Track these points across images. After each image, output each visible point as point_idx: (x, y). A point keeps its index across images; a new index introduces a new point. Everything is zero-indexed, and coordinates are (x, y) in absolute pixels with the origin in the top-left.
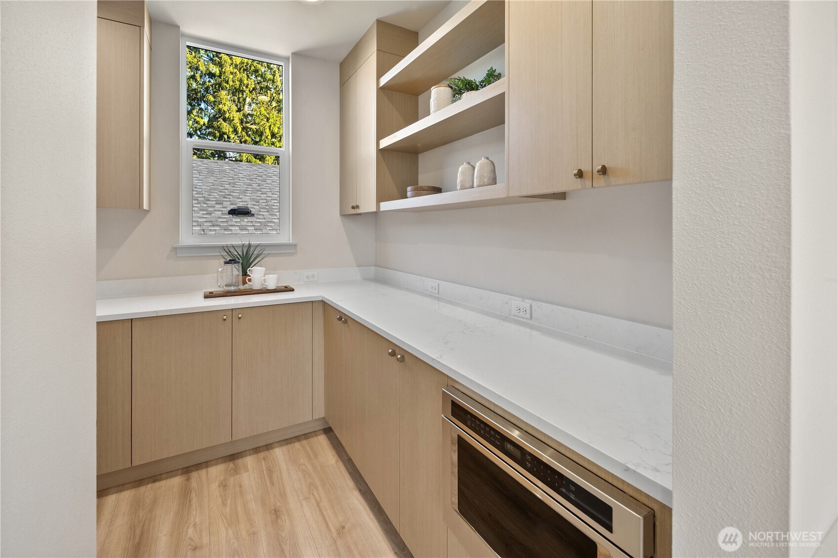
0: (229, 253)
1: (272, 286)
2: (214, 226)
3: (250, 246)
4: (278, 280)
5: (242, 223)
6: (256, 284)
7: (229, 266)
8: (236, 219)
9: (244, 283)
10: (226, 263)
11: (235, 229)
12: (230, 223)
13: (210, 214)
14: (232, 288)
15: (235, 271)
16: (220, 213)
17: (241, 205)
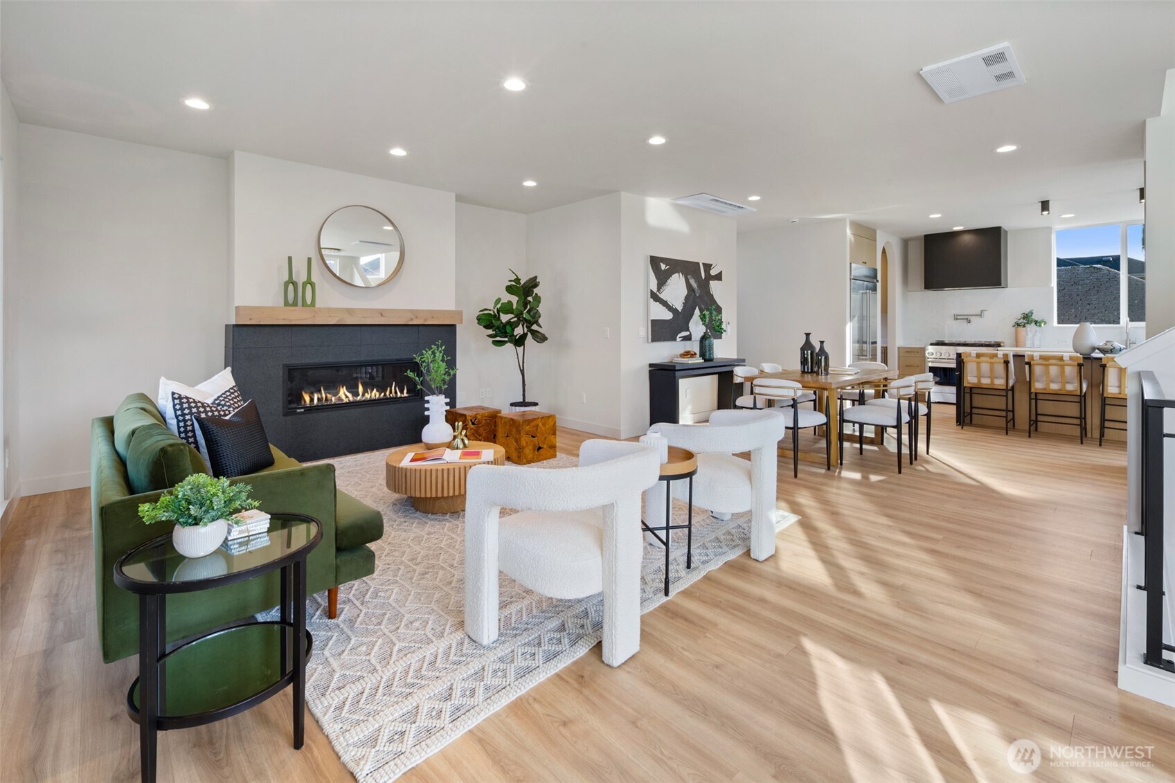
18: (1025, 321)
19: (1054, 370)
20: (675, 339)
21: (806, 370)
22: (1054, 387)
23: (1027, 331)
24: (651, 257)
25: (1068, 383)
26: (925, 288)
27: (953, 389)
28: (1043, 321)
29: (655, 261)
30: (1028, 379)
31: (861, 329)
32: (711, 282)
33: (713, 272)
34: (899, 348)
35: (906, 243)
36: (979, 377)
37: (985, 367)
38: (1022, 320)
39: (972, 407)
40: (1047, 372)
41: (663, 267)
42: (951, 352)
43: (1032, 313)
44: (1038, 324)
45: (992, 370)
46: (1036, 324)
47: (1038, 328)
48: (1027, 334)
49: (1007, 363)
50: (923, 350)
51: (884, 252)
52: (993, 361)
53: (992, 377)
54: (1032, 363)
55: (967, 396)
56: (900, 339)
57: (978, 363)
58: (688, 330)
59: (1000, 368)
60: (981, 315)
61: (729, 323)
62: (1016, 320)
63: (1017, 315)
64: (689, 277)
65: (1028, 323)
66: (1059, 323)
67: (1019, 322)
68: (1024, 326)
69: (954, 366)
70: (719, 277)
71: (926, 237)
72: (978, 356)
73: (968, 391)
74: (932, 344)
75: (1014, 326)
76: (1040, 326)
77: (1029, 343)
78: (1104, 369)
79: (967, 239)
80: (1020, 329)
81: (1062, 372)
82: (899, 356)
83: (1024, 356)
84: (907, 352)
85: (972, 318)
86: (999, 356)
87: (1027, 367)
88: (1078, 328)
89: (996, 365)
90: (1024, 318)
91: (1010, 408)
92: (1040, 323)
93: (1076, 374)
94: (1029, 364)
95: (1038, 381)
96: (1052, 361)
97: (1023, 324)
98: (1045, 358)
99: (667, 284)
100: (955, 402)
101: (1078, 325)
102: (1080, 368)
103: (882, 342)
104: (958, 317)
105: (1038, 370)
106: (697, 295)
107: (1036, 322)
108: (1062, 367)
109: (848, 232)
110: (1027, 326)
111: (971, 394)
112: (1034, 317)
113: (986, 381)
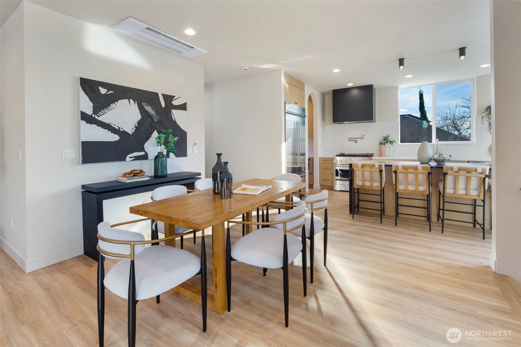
18: (385, 142)
19: (411, 177)
20: (124, 160)
21: (217, 192)
22: (411, 188)
23: (386, 147)
24: (81, 79)
25: (420, 185)
26: (333, 122)
27: (347, 183)
28: (394, 141)
30: (394, 182)
31: (294, 147)
32: (172, 110)
33: (175, 103)
34: (320, 158)
35: (323, 95)
36: (364, 181)
37: (367, 175)
38: (383, 141)
39: (359, 200)
40: (407, 178)
41: (103, 91)
42: (348, 160)
43: (389, 137)
44: (392, 143)
45: (371, 176)
46: (390, 143)
47: (391, 145)
48: (386, 149)
49: (381, 171)
50: (332, 159)
51: (310, 97)
52: (372, 170)
53: (372, 181)
54: (398, 171)
55: (356, 195)
56: (321, 152)
57: (363, 172)
58: (143, 150)
59: (376, 175)
60: (362, 138)
61: (195, 144)
62: (380, 141)
63: (380, 138)
64: (144, 104)
65: (386, 142)
66: (401, 143)
67: (382, 142)
68: (384, 145)
69: (348, 169)
70: (183, 107)
71: (333, 90)
72: (363, 166)
73: (356, 191)
74: (337, 156)
75: (379, 144)
76: (393, 144)
77: (387, 154)
78: (444, 176)
79: (355, 92)
80: (383, 146)
81: (417, 178)
82: (320, 163)
83: (391, 166)
84: (324, 160)
85: (358, 140)
86: (376, 167)
87: (394, 174)
88: (421, 146)
89: (374, 173)
90: (384, 140)
91: (382, 201)
92: (393, 142)
93: (425, 180)
94: (395, 172)
95: (400, 184)
96: (410, 170)
97: (384, 143)
98: (405, 168)
99: (110, 108)
100: (349, 190)
101: (421, 143)
102: (429, 175)
103: (309, 154)
104: (351, 139)
105: (401, 176)
106: (156, 120)
107: (391, 142)
108: (417, 174)
109: (283, 79)
110: (386, 144)
111: (358, 193)
112: (390, 139)
113: (367, 184)
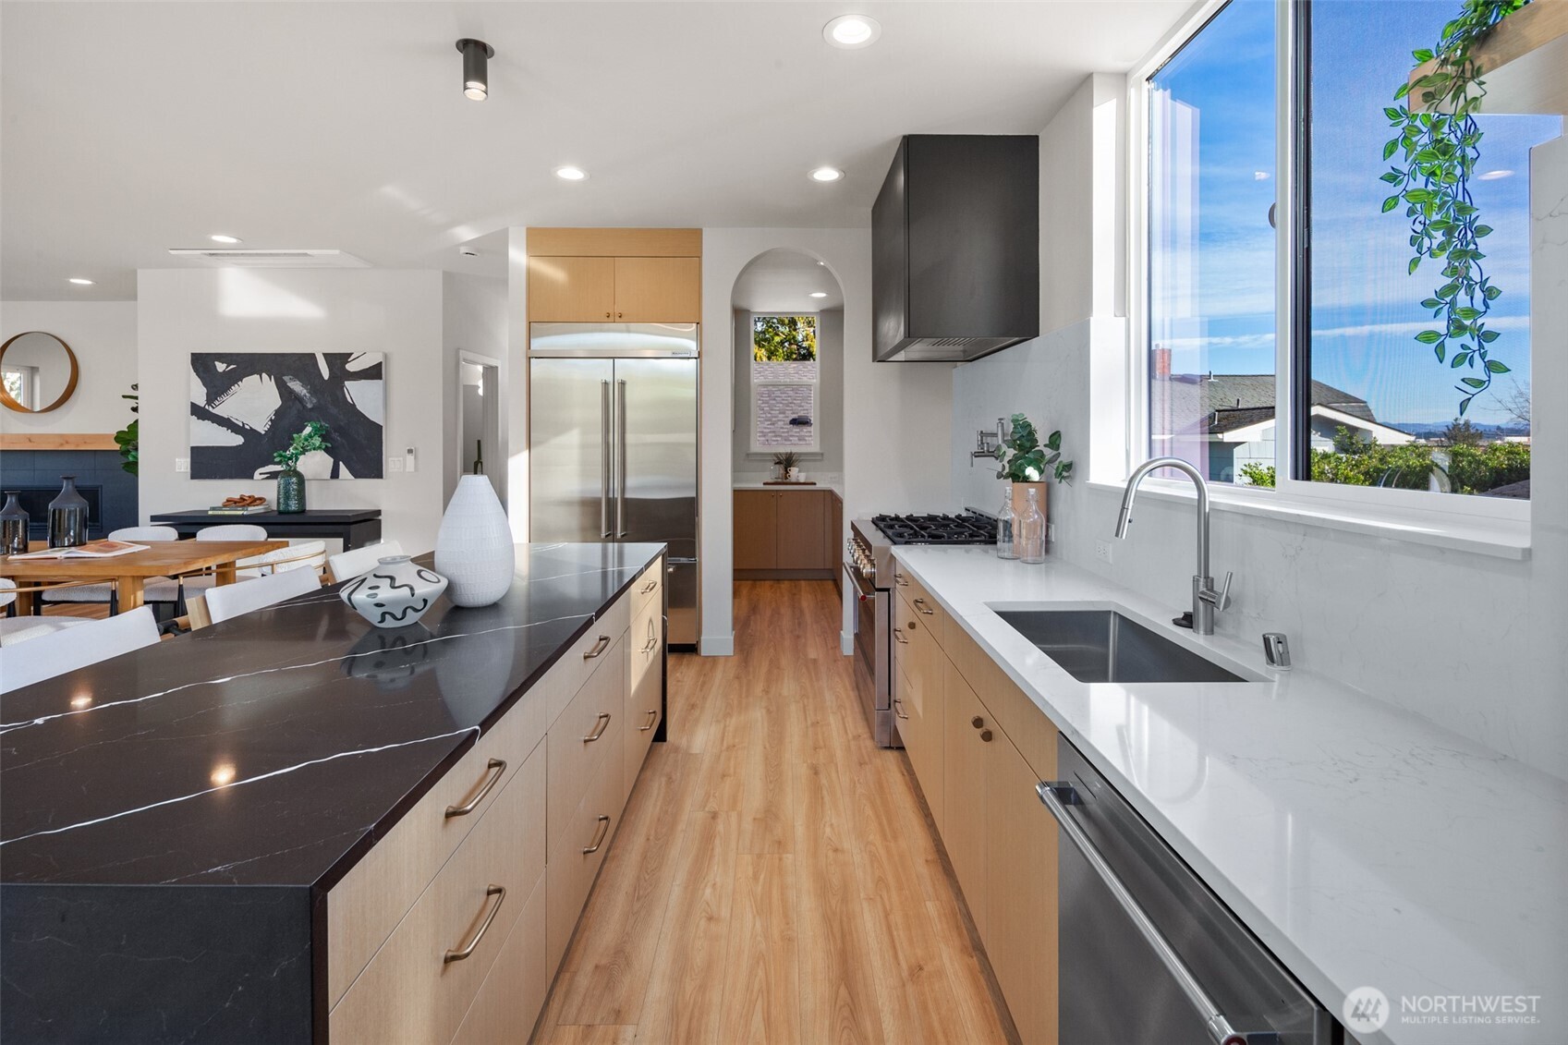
0: (778, 457)
1: (802, 481)
2: (776, 436)
3: (791, 453)
4: (806, 478)
5: (802, 434)
6: (793, 479)
7: (777, 466)
8: (796, 429)
9: (786, 478)
10: (776, 463)
11: (795, 439)
12: (790, 433)
13: (774, 424)
14: (780, 480)
15: (780, 469)
16: (783, 424)
17: (801, 414)
20: (248, 476)
24: (193, 354)
29: (202, 363)
32: (347, 383)
33: (352, 367)
41: (221, 367)
61: (409, 451)
64: (286, 379)
70: (373, 373)
99: (230, 392)
